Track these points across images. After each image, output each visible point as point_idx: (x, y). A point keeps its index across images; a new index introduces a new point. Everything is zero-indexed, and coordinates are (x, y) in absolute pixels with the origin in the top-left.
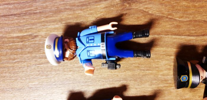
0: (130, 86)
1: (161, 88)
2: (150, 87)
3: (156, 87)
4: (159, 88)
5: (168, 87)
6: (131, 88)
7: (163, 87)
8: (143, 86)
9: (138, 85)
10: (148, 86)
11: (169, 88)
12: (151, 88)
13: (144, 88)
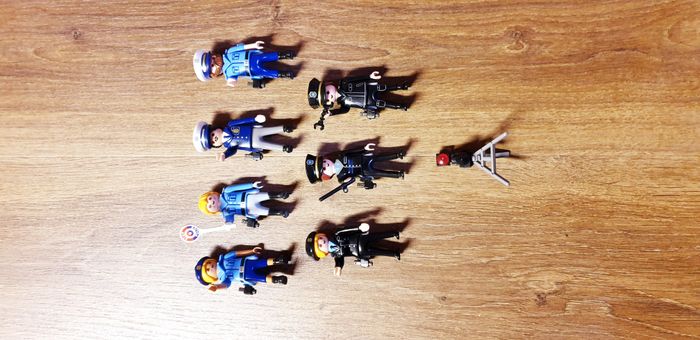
0: (277, 109)
8: (289, 109)
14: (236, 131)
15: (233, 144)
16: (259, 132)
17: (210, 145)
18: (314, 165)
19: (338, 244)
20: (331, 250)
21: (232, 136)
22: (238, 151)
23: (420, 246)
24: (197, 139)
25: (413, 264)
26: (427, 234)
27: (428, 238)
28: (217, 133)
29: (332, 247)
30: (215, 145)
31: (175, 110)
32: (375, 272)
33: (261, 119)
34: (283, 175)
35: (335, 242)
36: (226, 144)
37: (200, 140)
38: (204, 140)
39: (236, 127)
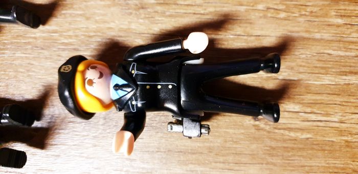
19: (131, 81)
20: (115, 95)
23: (309, 98)
25: (292, 134)
26: (326, 71)
27: (327, 80)
29: (117, 87)
32: (210, 150)
35: (126, 75)
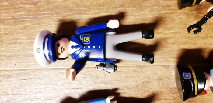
0: (129, 13)
1: (163, 15)
2: (151, 13)
3: (157, 14)
4: (161, 15)
5: (170, 13)
6: (129, 15)
7: (165, 14)
8: (142, 13)
9: (138, 12)
10: (148, 13)
11: (171, 15)
12: (151, 15)
13: (143, 14)
14: (86, 39)
15: (82, 55)
16: (112, 40)
17: (55, 57)
18: (192, 79)
21: (82, 45)
22: (88, 63)
24: (38, 51)
28: (62, 43)
30: (60, 57)
31: (17, 21)
33: (113, 24)
34: (137, 87)
36: (74, 56)
37: (42, 52)
38: (47, 52)
39: (86, 34)
